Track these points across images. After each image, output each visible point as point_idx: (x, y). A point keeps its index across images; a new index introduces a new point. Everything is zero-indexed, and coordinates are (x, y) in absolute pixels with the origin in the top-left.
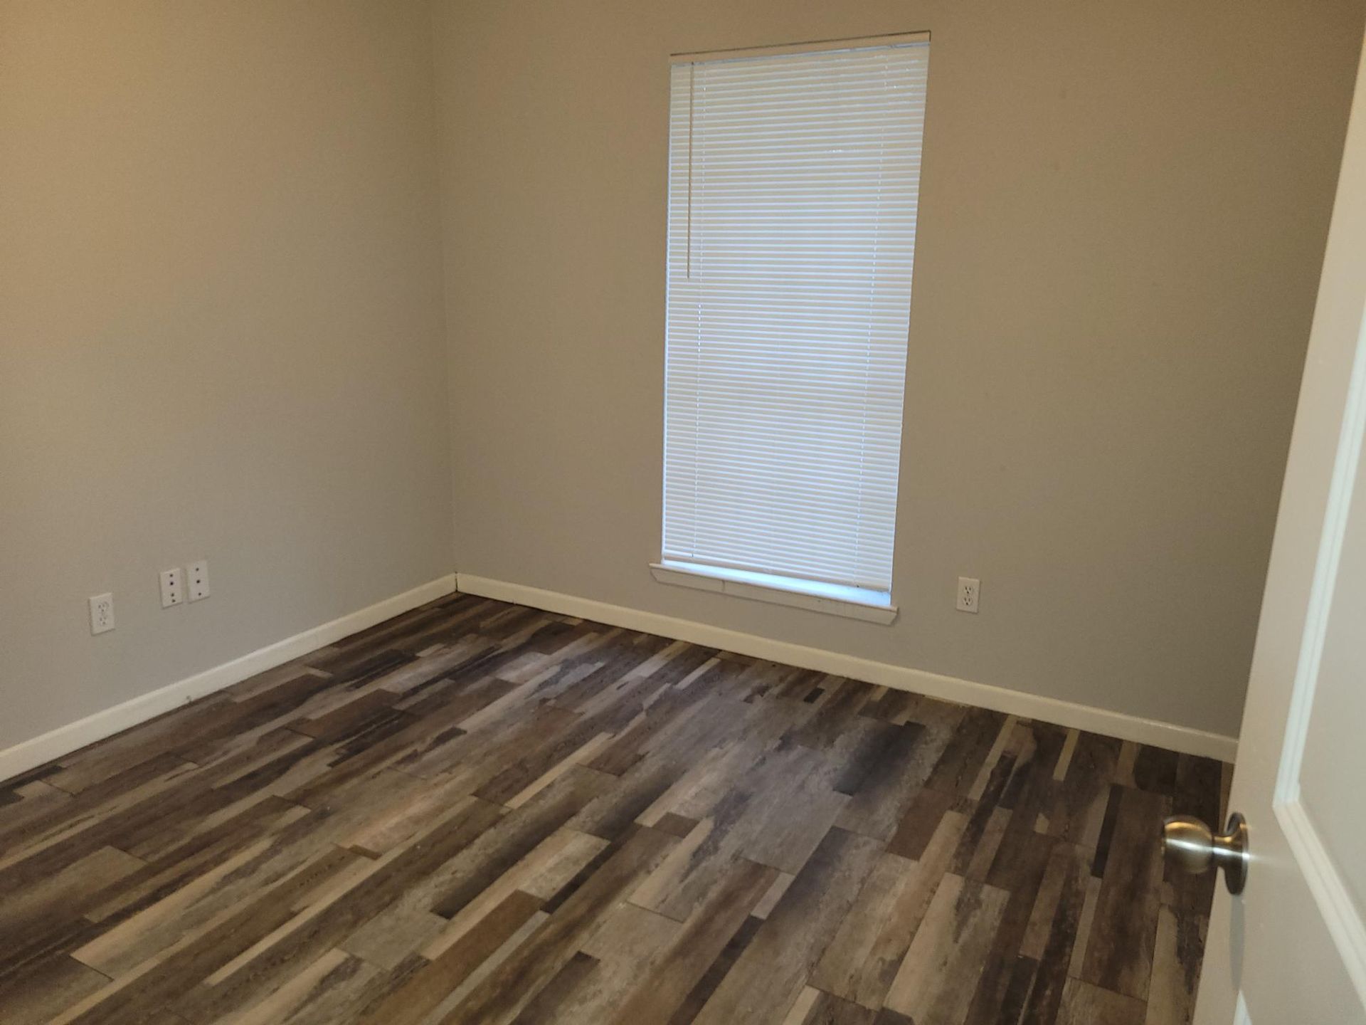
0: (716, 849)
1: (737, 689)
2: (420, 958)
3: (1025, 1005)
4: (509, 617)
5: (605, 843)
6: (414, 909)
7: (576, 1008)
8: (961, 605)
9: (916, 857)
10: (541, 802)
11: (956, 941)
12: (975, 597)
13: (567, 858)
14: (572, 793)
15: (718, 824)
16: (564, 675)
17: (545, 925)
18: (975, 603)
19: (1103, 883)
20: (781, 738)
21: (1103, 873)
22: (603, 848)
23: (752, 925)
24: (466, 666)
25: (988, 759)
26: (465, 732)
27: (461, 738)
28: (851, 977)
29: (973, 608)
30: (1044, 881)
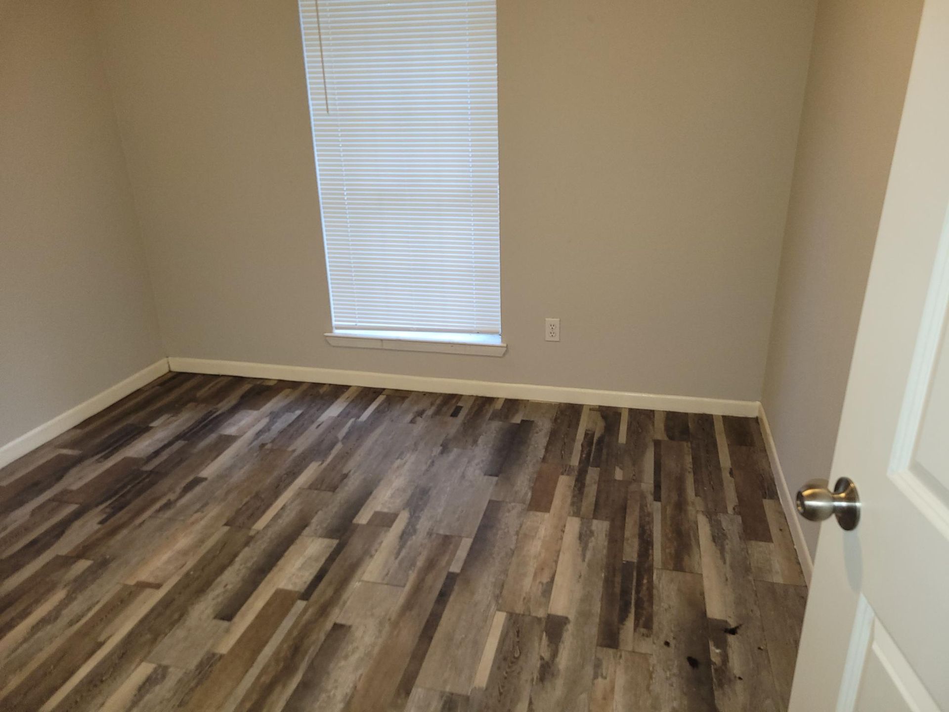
0: (415, 531)
1: (402, 416)
2: (214, 655)
3: (633, 592)
4: (218, 386)
5: (335, 542)
6: (200, 619)
7: (343, 663)
8: (548, 338)
9: (547, 509)
10: (280, 521)
11: (584, 560)
12: (557, 331)
13: (310, 558)
14: (301, 511)
15: (412, 514)
16: (273, 424)
17: (305, 610)
18: (558, 334)
19: (662, 504)
20: (441, 445)
21: (660, 498)
22: (334, 546)
23: (451, 578)
24: (193, 429)
25: (578, 437)
26: (206, 479)
27: (204, 484)
28: (524, 599)
29: (557, 339)
30: (628, 511)
